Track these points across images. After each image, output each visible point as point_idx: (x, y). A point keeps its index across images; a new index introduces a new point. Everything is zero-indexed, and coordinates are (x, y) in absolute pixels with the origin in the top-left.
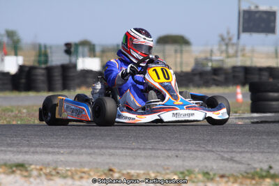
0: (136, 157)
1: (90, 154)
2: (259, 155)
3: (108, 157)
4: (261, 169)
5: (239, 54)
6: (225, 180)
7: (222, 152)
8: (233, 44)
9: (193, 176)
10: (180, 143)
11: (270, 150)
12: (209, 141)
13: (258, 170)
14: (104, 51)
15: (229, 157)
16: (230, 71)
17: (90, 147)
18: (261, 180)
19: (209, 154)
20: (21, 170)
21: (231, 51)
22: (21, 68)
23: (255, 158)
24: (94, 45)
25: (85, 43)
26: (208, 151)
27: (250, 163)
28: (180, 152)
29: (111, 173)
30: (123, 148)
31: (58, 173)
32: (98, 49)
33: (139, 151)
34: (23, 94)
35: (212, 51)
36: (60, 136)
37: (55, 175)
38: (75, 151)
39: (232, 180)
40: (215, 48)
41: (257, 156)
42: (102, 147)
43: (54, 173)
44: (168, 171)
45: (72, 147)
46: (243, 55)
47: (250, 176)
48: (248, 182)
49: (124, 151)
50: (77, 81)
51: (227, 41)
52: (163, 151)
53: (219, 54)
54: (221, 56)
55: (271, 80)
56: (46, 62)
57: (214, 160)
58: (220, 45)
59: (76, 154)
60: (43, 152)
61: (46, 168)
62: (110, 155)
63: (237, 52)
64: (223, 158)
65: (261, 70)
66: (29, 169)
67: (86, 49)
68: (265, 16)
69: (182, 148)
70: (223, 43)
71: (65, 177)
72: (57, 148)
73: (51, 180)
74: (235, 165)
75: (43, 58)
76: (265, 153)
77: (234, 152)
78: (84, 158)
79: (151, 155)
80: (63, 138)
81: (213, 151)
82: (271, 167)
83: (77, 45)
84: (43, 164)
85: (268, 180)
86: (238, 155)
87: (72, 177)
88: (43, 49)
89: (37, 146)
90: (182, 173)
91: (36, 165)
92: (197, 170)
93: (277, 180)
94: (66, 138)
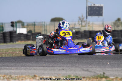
0: (45, 70)
1: (25, 69)
3: (33, 70)
4: (101, 74)
5: (87, 25)
6: (85, 79)
7: (83, 67)
8: (84, 21)
10: (65, 64)
11: (104, 66)
12: (77, 63)
13: (99, 75)
14: (28, 25)
15: (86, 69)
16: (83, 33)
17: (25, 66)
18: (101, 79)
19: (77, 68)
21: (83, 24)
23: (98, 69)
24: (24, 23)
25: (19, 22)
26: (77, 67)
27: (95, 72)
28: (65, 68)
29: (35, 77)
30: (40, 66)
31: (12, 78)
32: (25, 24)
33: (46, 67)
35: (75, 24)
36: (11, 62)
38: (19, 68)
39: (88, 79)
40: (77, 23)
42: (30, 66)
43: (10, 78)
44: (60, 76)
45: (17, 66)
46: (89, 26)
48: (95, 80)
49: (40, 68)
50: (17, 38)
51: (82, 20)
52: (57, 67)
53: (78, 25)
54: (79, 26)
56: (3, 30)
58: (79, 22)
59: (19, 69)
60: (5, 69)
61: (6, 76)
62: (34, 70)
63: (86, 24)
64: (83, 70)
67: (20, 24)
68: (98, 8)
69: (65, 66)
70: (80, 21)
71: (15, 79)
72: (11, 67)
73: (9, 80)
74: (89, 73)
75: (1, 29)
76: (102, 67)
77: (87, 67)
78: (23, 71)
79: (52, 69)
80: (13, 63)
82: (104, 73)
83: (16, 23)
84: (5, 74)
85: (104, 79)
86: (90, 68)
87: (18, 79)
88: (1, 25)
89: (2, 66)
91: (2, 74)
92: (72, 75)
93: (108, 79)
94: (14, 63)
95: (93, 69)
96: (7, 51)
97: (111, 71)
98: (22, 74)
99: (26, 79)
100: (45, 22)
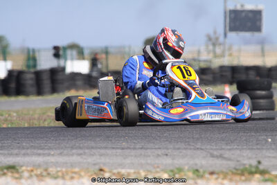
0: (126, 156)
1: (81, 154)
2: (248, 151)
3: (98, 157)
4: (251, 166)
5: (227, 53)
6: (215, 176)
7: (212, 149)
8: (220, 44)
9: (182, 174)
10: (170, 142)
11: (258, 147)
12: (198, 139)
13: (247, 166)
15: (218, 155)
16: (218, 71)
17: (80, 148)
18: (251, 176)
19: (199, 152)
20: (12, 172)
21: (218, 50)
22: (10, 73)
23: (245, 155)
25: (73, 46)
26: (198, 149)
27: (239, 159)
28: (170, 151)
29: (102, 173)
30: (113, 148)
31: (49, 174)
32: (86, 52)
33: (129, 151)
34: (13, 99)
35: (199, 52)
37: (46, 176)
38: (65, 152)
39: (221, 176)
40: (203, 48)
41: (247, 153)
42: (92, 148)
43: (45, 173)
44: (158, 170)
45: (62, 148)
46: (230, 55)
47: (239, 172)
48: (237, 178)
49: (114, 151)
50: (66, 84)
51: (214, 41)
52: (153, 150)
53: (205, 53)
54: (208, 56)
55: (258, 78)
56: (35, 66)
57: (204, 157)
58: (207, 46)
59: (67, 155)
60: (34, 154)
61: (36, 169)
62: (100, 156)
63: (224, 51)
64: (212, 156)
65: (248, 69)
66: (20, 170)
67: (74, 52)
68: (250, 15)
69: (171, 147)
70: (210, 43)
71: (56, 178)
72: (48, 149)
73: (42, 180)
74: (224, 162)
75: (31, 63)
77: (222, 149)
78: (75, 159)
80: (53, 140)
81: (202, 149)
82: (259, 162)
83: (65, 49)
84: (34, 166)
85: (257, 176)
86: (228, 152)
87: (63, 178)
88: (31, 53)
89: (28, 148)
90: (172, 171)
91: (27, 166)
93: (267, 176)
94: (56, 140)
95: (233, 154)
96: (44, 114)
97: (274, 157)
98: (72, 165)
99: (81, 176)
100: (130, 47)
